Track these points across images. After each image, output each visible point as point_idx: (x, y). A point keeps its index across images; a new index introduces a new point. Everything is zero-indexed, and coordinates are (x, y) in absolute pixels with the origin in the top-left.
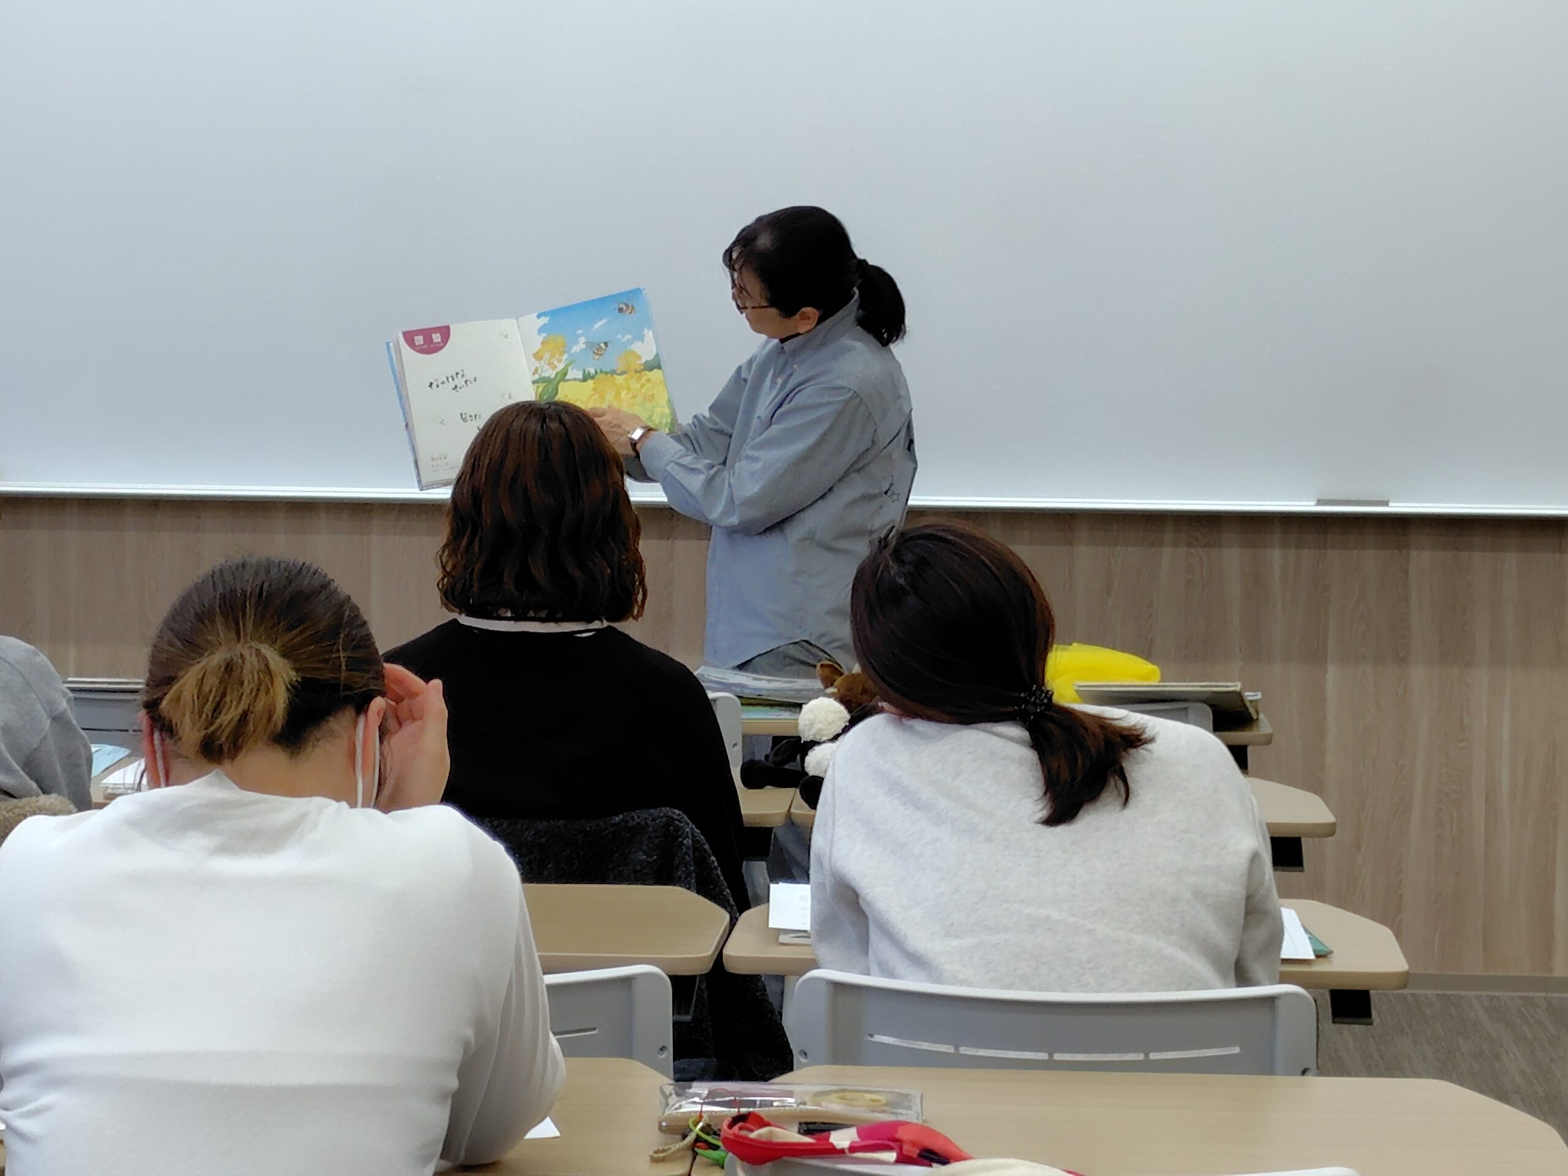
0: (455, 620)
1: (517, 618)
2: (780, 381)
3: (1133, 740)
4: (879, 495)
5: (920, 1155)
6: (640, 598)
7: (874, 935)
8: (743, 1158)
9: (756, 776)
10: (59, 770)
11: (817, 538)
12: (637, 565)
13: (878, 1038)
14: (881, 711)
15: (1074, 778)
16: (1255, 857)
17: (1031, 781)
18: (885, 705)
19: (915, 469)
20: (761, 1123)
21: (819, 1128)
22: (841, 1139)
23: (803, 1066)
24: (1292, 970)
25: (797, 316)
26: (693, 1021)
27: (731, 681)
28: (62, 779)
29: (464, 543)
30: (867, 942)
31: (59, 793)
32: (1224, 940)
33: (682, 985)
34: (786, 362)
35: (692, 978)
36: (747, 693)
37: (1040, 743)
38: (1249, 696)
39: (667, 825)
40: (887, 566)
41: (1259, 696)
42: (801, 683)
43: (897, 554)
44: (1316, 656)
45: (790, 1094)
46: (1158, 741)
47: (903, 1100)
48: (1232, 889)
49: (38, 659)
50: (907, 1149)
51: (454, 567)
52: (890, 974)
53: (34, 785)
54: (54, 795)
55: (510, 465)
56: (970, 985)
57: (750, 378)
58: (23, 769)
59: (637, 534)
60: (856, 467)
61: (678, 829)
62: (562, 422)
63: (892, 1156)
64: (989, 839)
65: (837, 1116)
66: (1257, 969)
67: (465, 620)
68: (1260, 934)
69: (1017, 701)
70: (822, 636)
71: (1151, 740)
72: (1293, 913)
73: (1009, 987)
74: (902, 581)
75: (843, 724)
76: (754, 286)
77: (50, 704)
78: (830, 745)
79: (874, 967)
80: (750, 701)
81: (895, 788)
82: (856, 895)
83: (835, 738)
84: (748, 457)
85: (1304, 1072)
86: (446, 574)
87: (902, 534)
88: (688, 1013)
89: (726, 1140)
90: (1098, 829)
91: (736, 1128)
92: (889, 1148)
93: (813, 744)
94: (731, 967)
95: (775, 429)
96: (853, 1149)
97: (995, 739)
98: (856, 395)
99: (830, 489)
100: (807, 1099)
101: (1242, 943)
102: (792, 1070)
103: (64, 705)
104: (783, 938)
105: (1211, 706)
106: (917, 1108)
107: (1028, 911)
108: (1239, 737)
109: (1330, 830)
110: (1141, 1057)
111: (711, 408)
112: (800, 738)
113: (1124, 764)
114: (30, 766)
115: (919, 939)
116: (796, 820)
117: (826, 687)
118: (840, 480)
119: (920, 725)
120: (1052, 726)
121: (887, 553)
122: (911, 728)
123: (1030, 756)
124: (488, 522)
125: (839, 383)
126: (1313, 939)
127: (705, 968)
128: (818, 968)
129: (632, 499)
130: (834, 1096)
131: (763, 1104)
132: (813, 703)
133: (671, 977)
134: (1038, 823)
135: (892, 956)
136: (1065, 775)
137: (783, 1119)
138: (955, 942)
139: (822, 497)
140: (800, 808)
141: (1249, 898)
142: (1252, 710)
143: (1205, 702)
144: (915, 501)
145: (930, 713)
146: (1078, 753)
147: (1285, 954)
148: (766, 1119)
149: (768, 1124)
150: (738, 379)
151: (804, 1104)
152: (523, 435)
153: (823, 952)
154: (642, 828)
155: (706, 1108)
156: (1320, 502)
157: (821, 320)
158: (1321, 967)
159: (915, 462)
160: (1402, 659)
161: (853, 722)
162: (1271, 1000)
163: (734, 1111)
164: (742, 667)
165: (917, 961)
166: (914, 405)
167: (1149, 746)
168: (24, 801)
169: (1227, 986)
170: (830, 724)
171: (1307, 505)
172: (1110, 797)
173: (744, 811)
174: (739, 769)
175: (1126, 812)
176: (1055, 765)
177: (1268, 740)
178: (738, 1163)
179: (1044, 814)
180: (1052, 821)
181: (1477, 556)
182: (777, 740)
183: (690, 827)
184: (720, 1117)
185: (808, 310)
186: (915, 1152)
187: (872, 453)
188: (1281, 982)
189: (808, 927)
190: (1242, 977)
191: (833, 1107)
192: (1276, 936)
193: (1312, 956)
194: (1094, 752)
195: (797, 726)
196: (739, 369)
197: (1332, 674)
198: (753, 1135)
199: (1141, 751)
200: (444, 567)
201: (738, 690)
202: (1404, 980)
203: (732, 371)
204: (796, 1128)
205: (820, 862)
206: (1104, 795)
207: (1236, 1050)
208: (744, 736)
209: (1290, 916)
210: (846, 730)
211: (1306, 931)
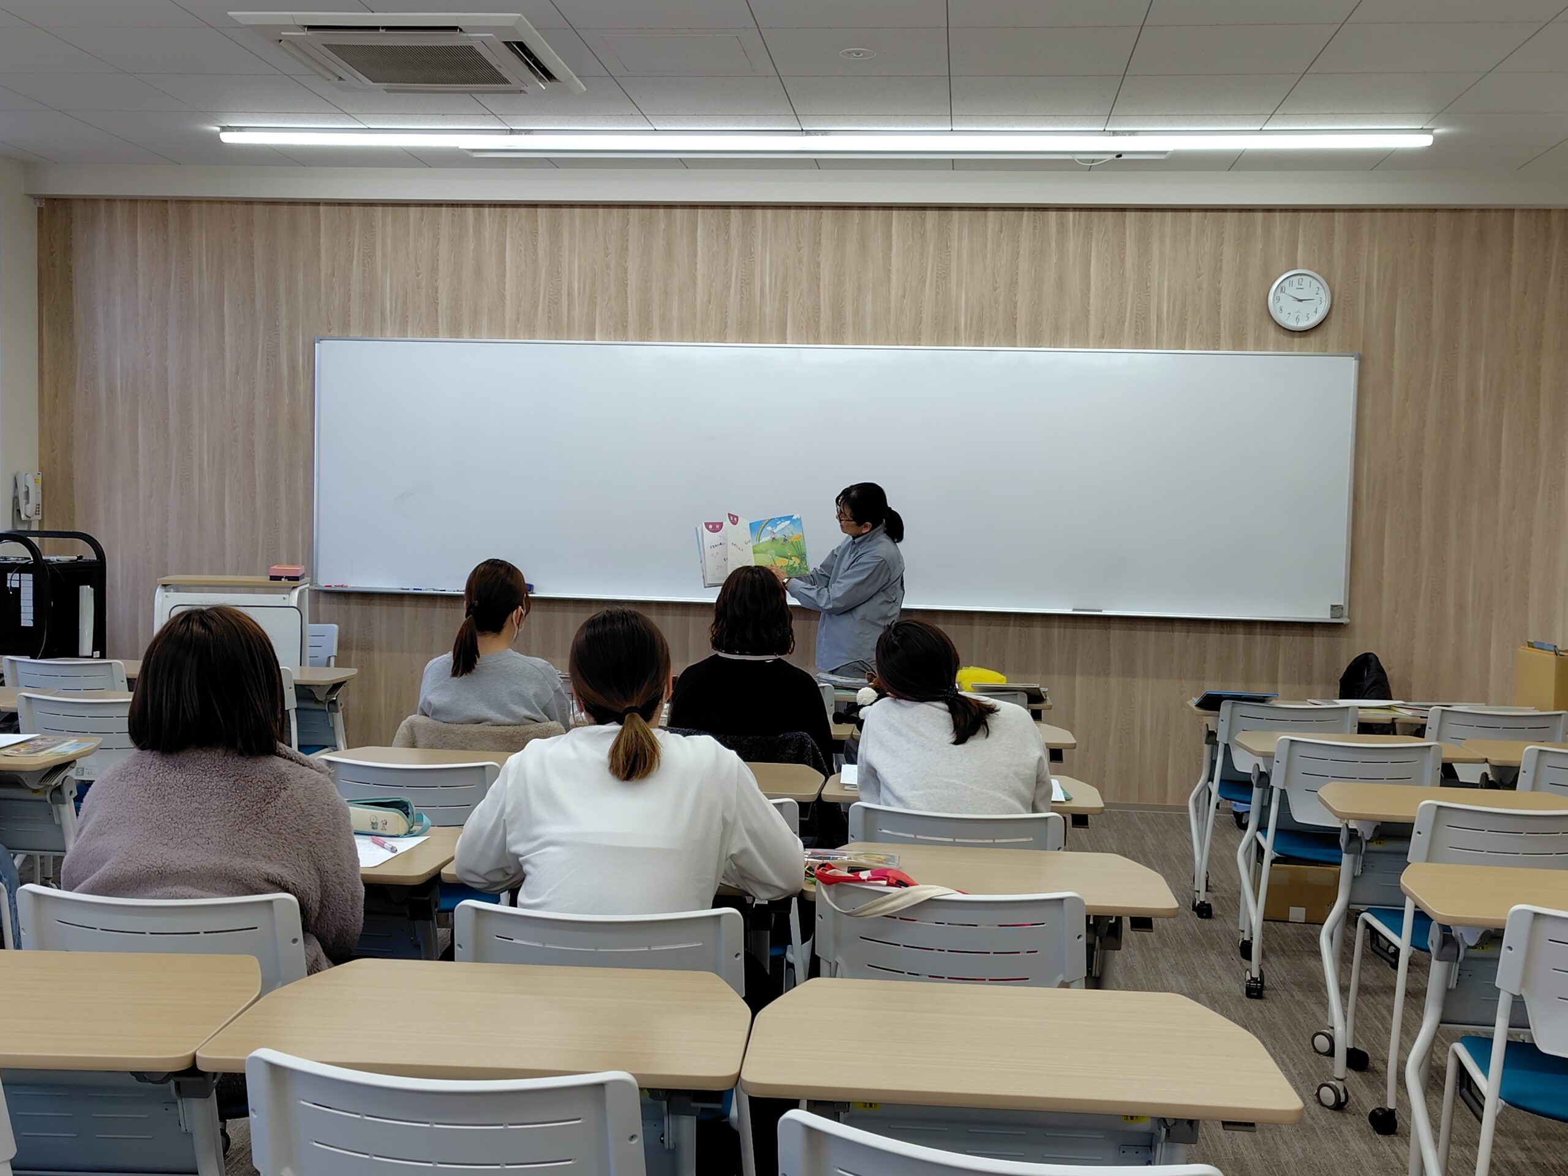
0: (717, 655)
1: (740, 654)
2: (852, 555)
3: (991, 710)
4: (890, 602)
5: (896, 883)
6: (792, 646)
7: (882, 788)
8: (823, 882)
9: (839, 719)
10: (557, 713)
11: (868, 618)
12: (791, 631)
13: (884, 831)
14: (887, 696)
15: (966, 725)
16: (1041, 759)
17: (949, 726)
18: (889, 693)
19: (904, 594)
20: (832, 868)
21: (855, 870)
22: (864, 875)
23: (852, 842)
24: (1056, 807)
25: (863, 526)
26: (810, 819)
27: (831, 679)
28: (558, 716)
29: (720, 624)
30: (880, 791)
31: (557, 721)
32: (1027, 793)
33: (803, 806)
34: (855, 547)
35: (809, 803)
36: (837, 684)
37: (952, 710)
38: (1042, 689)
39: (801, 739)
40: (891, 636)
41: (1047, 690)
42: (859, 680)
43: (895, 632)
44: (1072, 673)
45: (845, 855)
46: (1001, 710)
47: (891, 859)
48: (1030, 772)
49: (549, 667)
50: (891, 880)
51: (717, 633)
52: (888, 804)
53: (547, 718)
54: (555, 722)
55: (738, 593)
56: (921, 810)
57: (838, 555)
58: (542, 711)
59: (791, 620)
60: (882, 590)
61: (805, 740)
62: (760, 575)
63: (885, 882)
64: (931, 750)
65: (864, 864)
66: (1041, 806)
67: (721, 654)
68: (1042, 791)
69: (944, 693)
70: (868, 659)
71: (998, 710)
72: (1057, 781)
73: (938, 811)
74: (896, 643)
75: (875, 698)
76: (848, 511)
77: (554, 685)
78: (869, 707)
79: (882, 802)
80: (837, 687)
81: (891, 727)
82: (876, 772)
83: (871, 704)
84: (838, 582)
85: (1059, 849)
86: (714, 635)
87: (897, 623)
88: (806, 817)
89: (816, 874)
90: (975, 747)
91: (820, 870)
92: (884, 880)
93: (863, 706)
94: (825, 799)
95: (849, 571)
96: (869, 879)
97: (934, 708)
98: (884, 560)
99: (871, 597)
100: (852, 856)
101: (1035, 795)
102: (847, 843)
103: (560, 686)
104: (846, 788)
105: (1027, 694)
106: (897, 862)
107: (946, 780)
108: (1037, 706)
109: (1074, 746)
110: (992, 841)
111: (821, 566)
112: (856, 703)
113: (987, 720)
114: (545, 710)
115: (900, 791)
116: (855, 737)
117: (870, 682)
118: (875, 594)
119: (903, 702)
120: (958, 704)
121: (891, 631)
122: (899, 703)
123: (949, 715)
124: (729, 614)
125: (877, 555)
126: (1065, 793)
127: (814, 799)
128: (860, 801)
129: (788, 604)
130: (863, 856)
131: (833, 859)
132: (863, 689)
133: (799, 803)
134: (951, 743)
135: (889, 797)
136: (962, 724)
137: (841, 865)
138: (915, 792)
139: (868, 600)
140: (856, 732)
141: (1038, 776)
142: (1043, 695)
143: (1024, 692)
144: (902, 607)
145: (908, 697)
146: (968, 716)
147: (1053, 800)
148: (833, 866)
149: (834, 868)
150: (833, 555)
151: (850, 859)
152: (745, 578)
153: (862, 795)
154: (791, 740)
155: (810, 860)
156: (1074, 610)
157: (872, 529)
158: (1068, 805)
159: (904, 590)
160: (1107, 674)
161: (879, 698)
162: (1046, 818)
163: (821, 861)
164: (832, 672)
165: (899, 800)
166: (905, 566)
167: (997, 713)
168: (543, 724)
169: (1029, 813)
170: (870, 698)
171: (1069, 612)
172: (980, 733)
173: (832, 733)
174: (832, 716)
175: (988, 740)
176: (958, 720)
177: (1050, 708)
178: (821, 883)
179: (953, 740)
180: (956, 743)
181: (1138, 633)
182: (849, 703)
183: (810, 740)
184: (816, 863)
185: (868, 523)
186: (894, 882)
187: (888, 585)
188: (1051, 811)
189: (856, 783)
190: (1035, 810)
191: (862, 861)
192: (1050, 792)
193: (1064, 800)
194: (974, 714)
195: (856, 698)
196: (833, 551)
197: (1078, 680)
198: (827, 873)
199: (994, 715)
200: (712, 633)
201: (834, 683)
202: (1101, 811)
203: (830, 552)
204: (846, 869)
205: (861, 757)
206: (978, 733)
207: (1031, 839)
208: (836, 702)
209: (1055, 783)
210: (876, 701)
211: (1062, 789)
